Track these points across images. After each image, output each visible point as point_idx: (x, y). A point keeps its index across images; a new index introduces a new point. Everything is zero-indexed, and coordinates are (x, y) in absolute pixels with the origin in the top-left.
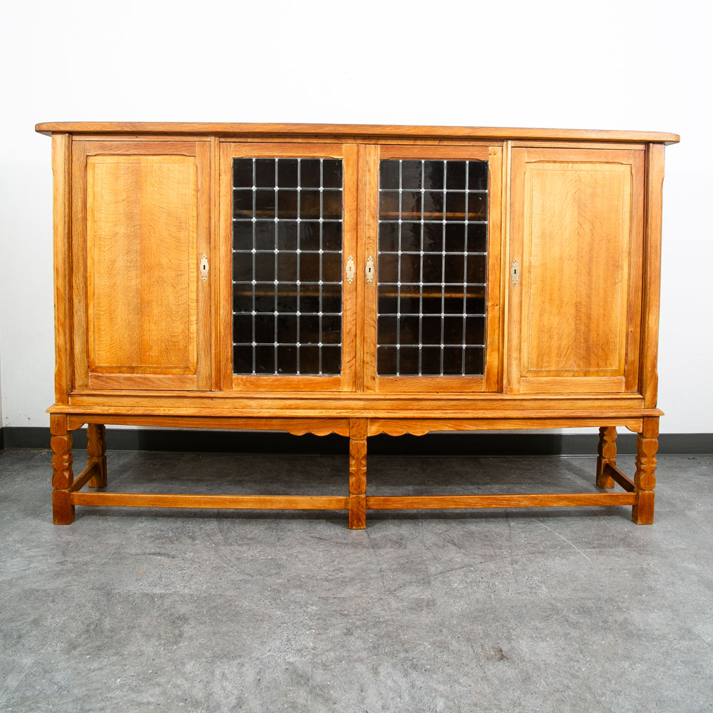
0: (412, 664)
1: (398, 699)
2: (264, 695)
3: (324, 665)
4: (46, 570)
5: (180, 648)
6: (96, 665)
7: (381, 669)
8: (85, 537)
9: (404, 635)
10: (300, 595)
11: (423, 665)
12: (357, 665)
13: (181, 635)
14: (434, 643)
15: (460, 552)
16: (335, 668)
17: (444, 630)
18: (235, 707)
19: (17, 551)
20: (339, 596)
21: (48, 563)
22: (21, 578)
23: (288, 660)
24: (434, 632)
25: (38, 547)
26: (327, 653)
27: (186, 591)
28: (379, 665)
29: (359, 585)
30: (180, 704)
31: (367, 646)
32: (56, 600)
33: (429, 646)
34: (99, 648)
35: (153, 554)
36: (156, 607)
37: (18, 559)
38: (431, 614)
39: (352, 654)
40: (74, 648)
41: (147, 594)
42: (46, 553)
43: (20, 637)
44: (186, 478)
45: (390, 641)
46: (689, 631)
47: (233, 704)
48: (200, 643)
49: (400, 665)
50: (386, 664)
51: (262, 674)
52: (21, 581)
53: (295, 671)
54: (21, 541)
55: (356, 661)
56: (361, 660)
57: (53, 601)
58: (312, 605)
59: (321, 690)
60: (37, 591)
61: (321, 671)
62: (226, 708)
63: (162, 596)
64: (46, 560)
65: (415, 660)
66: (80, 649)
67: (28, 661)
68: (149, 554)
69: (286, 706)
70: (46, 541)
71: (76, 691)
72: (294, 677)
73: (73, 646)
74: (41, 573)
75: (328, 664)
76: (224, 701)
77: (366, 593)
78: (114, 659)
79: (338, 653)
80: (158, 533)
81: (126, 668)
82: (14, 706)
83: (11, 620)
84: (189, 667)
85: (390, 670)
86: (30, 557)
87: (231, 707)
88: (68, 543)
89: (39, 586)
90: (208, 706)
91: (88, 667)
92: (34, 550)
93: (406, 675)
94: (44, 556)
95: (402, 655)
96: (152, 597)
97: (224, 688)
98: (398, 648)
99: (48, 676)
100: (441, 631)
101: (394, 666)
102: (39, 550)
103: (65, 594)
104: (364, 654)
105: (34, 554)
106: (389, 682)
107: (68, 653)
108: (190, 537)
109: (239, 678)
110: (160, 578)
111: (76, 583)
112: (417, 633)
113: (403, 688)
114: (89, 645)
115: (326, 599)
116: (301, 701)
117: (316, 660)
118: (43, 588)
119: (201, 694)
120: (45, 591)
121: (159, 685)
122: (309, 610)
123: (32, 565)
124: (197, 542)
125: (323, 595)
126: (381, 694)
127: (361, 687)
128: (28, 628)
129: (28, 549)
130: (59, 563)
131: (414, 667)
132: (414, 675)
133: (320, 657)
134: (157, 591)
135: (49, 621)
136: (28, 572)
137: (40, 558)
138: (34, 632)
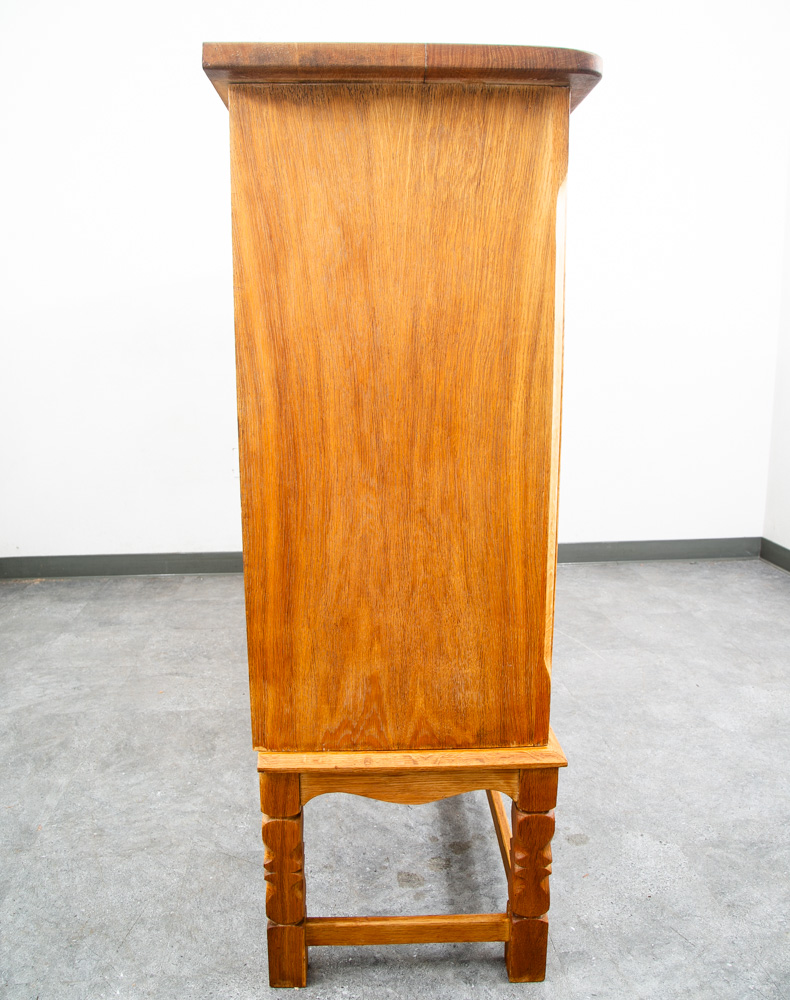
4: (64, 695)
5: (215, 760)
6: (133, 781)
8: (97, 662)
13: (213, 748)
19: (28, 679)
21: (64, 689)
22: (39, 704)
25: (50, 674)
27: (211, 707)
30: (225, 810)
32: (80, 723)
34: (133, 765)
35: (171, 674)
36: (183, 724)
37: (32, 687)
40: (108, 766)
41: (172, 712)
42: (59, 679)
43: (50, 759)
44: (190, 600)
46: (704, 720)
52: (39, 707)
54: (31, 669)
57: (77, 724)
60: (59, 716)
63: (187, 714)
64: (61, 686)
66: (114, 767)
67: (63, 781)
68: (166, 674)
70: (57, 668)
71: (118, 805)
73: (106, 765)
74: (59, 699)
78: (151, 774)
80: (172, 654)
81: (164, 781)
83: (38, 744)
84: (227, 777)
86: (43, 684)
88: (81, 668)
89: (59, 711)
91: (126, 782)
92: (47, 677)
94: (58, 682)
96: (177, 715)
99: (86, 793)
102: (52, 676)
103: (87, 717)
105: (47, 681)
107: (102, 771)
108: (205, 656)
110: (182, 696)
111: (97, 706)
114: (123, 763)
118: (63, 713)
120: (66, 715)
121: (201, 795)
123: (48, 692)
124: (213, 660)
128: (57, 750)
129: (40, 677)
130: (74, 688)
134: (182, 709)
135: (77, 743)
136: (45, 698)
137: (55, 684)
138: (64, 754)
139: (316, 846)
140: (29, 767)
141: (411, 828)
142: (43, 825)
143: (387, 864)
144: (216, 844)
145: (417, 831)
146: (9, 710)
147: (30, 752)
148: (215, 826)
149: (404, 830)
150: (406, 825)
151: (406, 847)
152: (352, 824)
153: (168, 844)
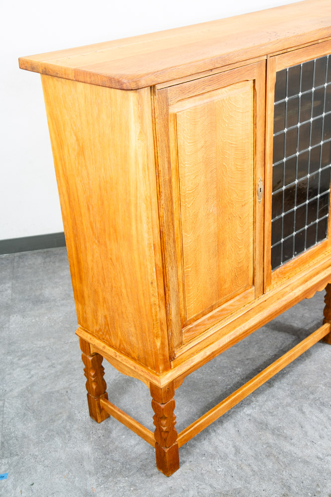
0: (321, 402)
1: (326, 430)
2: (247, 441)
3: (270, 413)
4: (46, 374)
7: (305, 410)
8: (52, 340)
9: (305, 381)
10: (225, 361)
11: (327, 402)
12: (289, 408)
14: (325, 385)
15: (306, 309)
16: (277, 413)
17: (326, 374)
18: (236, 454)
19: (12, 363)
20: (249, 357)
21: (43, 368)
22: (33, 385)
23: (247, 413)
24: (321, 376)
25: (24, 356)
26: (266, 403)
28: (302, 406)
29: (256, 346)
30: (203, 458)
31: (287, 394)
32: (71, 397)
33: (324, 388)
36: (141, 389)
37: (18, 369)
38: (313, 363)
39: (282, 401)
40: (110, 432)
42: (34, 360)
43: (68, 432)
45: (299, 388)
47: (234, 452)
48: (186, 411)
49: (314, 405)
50: (306, 405)
51: (237, 426)
52: (35, 387)
53: (255, 420)
54: (8, 353)
55: (287, 406)
56: (289, 405)
57: (70, 399)
58: (237, 367)
59: (278, 430)
60: (53, 393)
61: (271, 417)
62: (231, 455)
64: (39, 365)
65: (321, 399)
67: (87, 449)
69: (265, 447)
70: (27, 349)
71: (134, 464)
72: (257, 424)
74: (44, 378)
75: (272, 411)
76: (227, 451)
77: (265, 352)
79: (273, 402)
82: (103, 483)
83: (53, 421)
85: (310, 409)
86: (25, 366)
87: (233, 454)
88: (44, 348)
89: (51, 389)
90: (220, 456)
91: (129, 444)
92: (24, 359)
93: (322, 411)
94: (35, 362)
95: (311, 397)
97: (221, 441)
98: (306, 392)
100: (324, 374)
101: (311, 405)
102: (27, 358)
103: (73, 392)
104: (289, 400)
105: (26, 363)
106: (314, 418)
107: (109, 437)
109: (225, 432)
111: (74, 381)
112: (312, 379)
113: (325, 421)
115: (242, 361)
116: (271, 441)
117: (262, 409)
118: (54, 390)
119: (210, 448)
120: (58, 392)
122: (237, 372)
123: (33, 372)
125: (238, 358)
126: (314, 427)
127: (300, 425)
128: (68, 424)
129: (19, 359)
130: (49, 366)
131: (323, 404)
132: (326, 410)
133: (263, 407)
135: (78, 415)
136: (34, 379)
137: (34, 365)
138: (76, 426)
139: (271, 479)
140: (58, 441)
141: (321, 459)
142: (95, 487)
143: (319, 489)
144: (211, 486)
145: (326, 461)
146: (15, 393)
147: (52, 427)
148: (203, 472)
149: (318, 461)
150: (318, 458)
151: (325, 474)
152: (285, 460)
153: (181, 490)
